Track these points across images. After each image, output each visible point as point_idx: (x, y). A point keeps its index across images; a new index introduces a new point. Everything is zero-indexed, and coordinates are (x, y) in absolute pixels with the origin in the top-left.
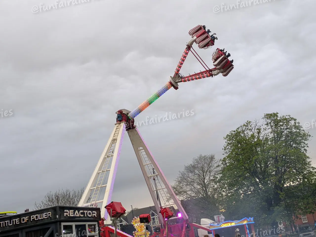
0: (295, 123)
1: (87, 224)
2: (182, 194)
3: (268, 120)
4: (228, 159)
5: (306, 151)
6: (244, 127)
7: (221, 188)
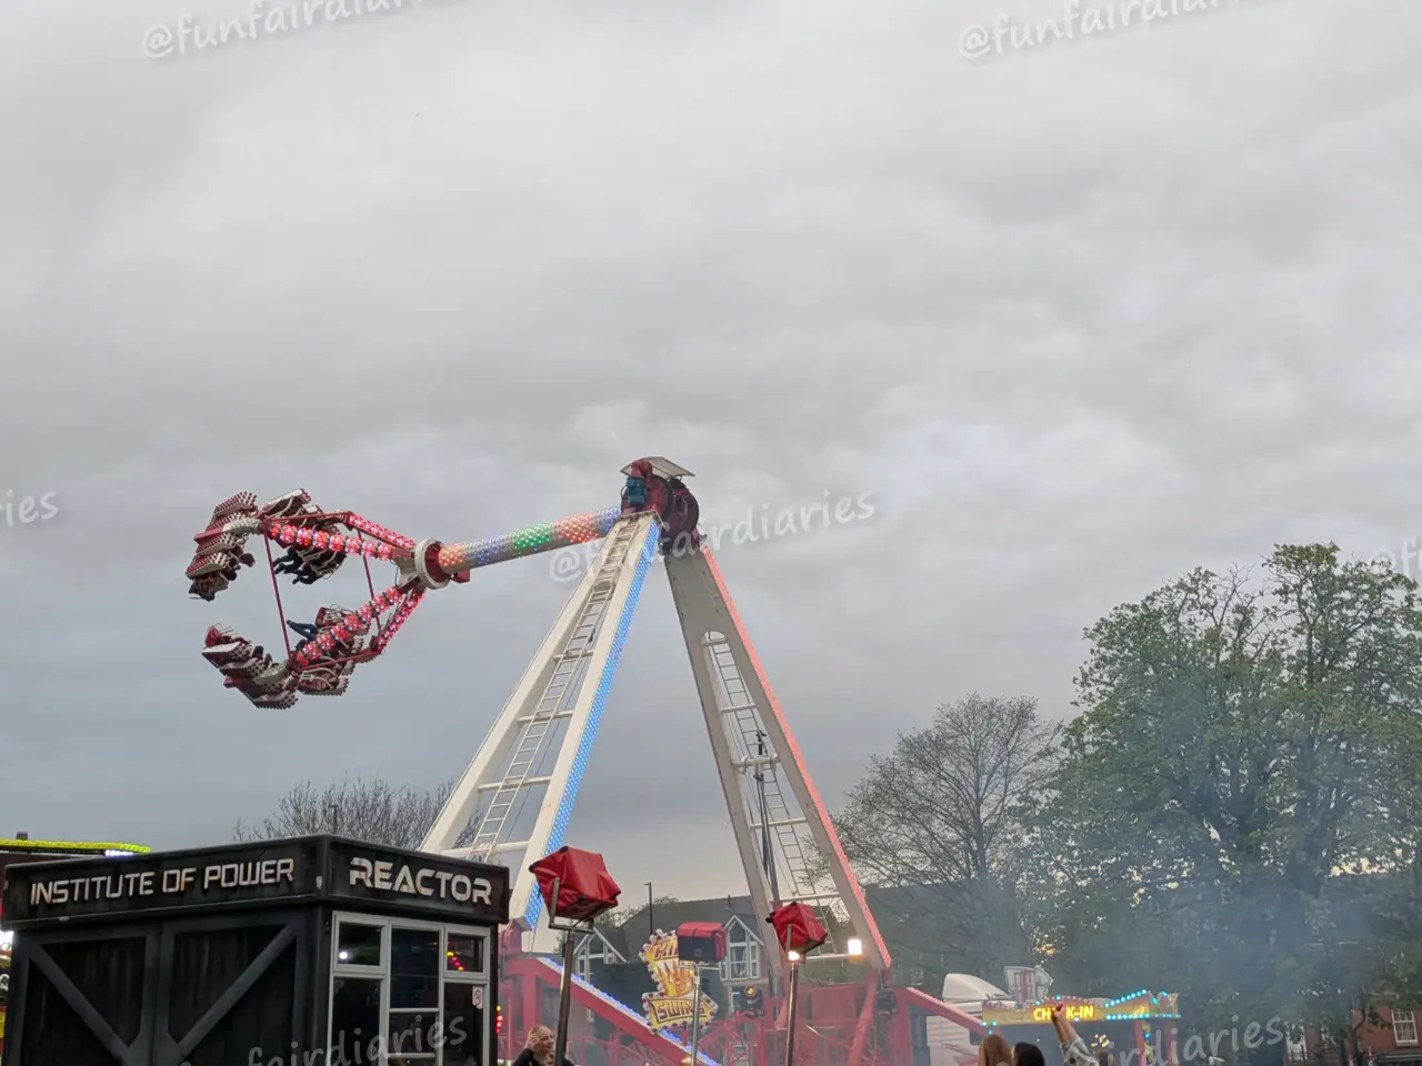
0: (1409, 599)
1: (446, 930)
2: (873, 858)
3: (1289, 574)
4: (1091, 726)
6: (1178, 592)
7: (1047, 849)
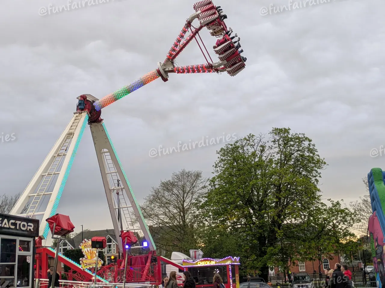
0: (309, 145)
1: (18, 239)
2: (151, 218)
3: (276, 136)
4: (217, 179)
5: (317, 182)
6: (244, 141)
7: (203, 215)
